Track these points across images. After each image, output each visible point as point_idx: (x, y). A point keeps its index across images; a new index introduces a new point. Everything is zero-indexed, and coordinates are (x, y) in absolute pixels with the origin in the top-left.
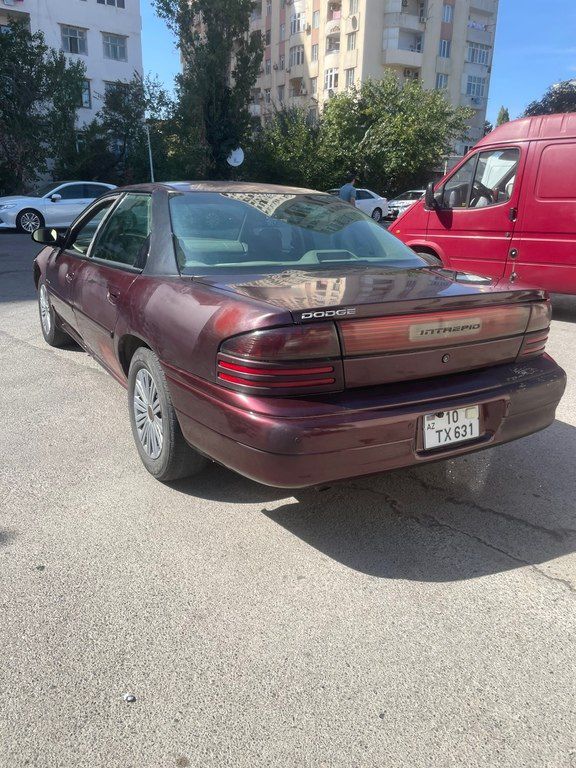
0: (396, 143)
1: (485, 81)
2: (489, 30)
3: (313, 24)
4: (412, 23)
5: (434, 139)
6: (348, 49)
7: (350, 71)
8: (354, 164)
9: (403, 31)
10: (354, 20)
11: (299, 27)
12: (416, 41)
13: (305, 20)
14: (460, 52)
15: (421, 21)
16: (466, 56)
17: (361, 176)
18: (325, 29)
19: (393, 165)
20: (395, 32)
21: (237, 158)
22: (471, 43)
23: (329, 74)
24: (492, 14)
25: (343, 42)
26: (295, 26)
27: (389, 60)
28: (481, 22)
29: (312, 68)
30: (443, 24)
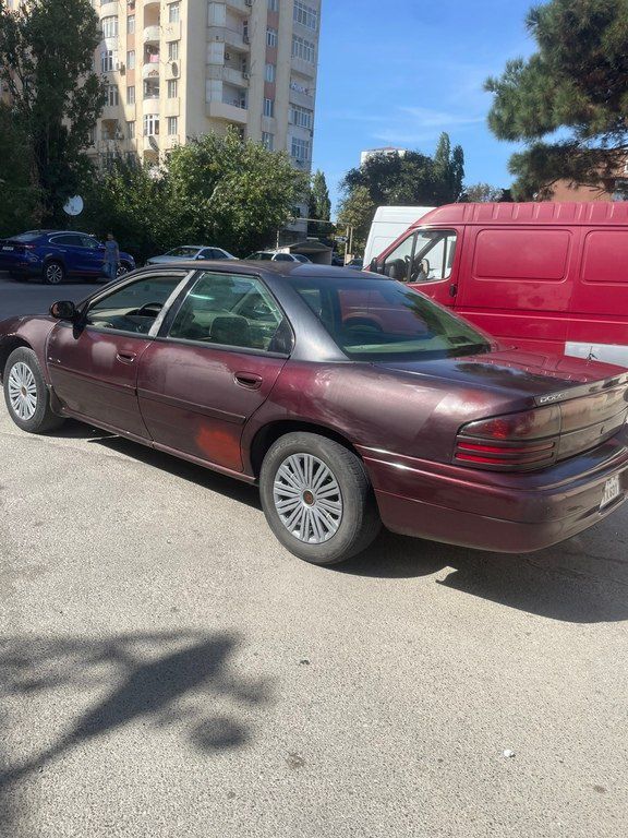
0: (243, 202)
1: (309, 144)
2: (309, 94)
3: (128, 64)
4: (235, 77)
5: (280, 202)
6: (169, 96)
7: (172, 119)
8: (202, 220)
9: (227, 85)
10: (174, 66)
11: (111, 65)
12: (240, 97)
13: (118, 59)
14: (284, 113)
15: (244, 77)
16: (290, 118)
17: (211, 233)
18: (142, 71)
19: (241, 224)
20: (218, 85)
21: (75, 206)
22: (294, 106)
23: (149, 120)
24: (312, 79)
25: (163, 87)
26: (107, 63)
27: (214, 113)
28: (303, 85)
29: (129, 112)
30: (266, 83)
